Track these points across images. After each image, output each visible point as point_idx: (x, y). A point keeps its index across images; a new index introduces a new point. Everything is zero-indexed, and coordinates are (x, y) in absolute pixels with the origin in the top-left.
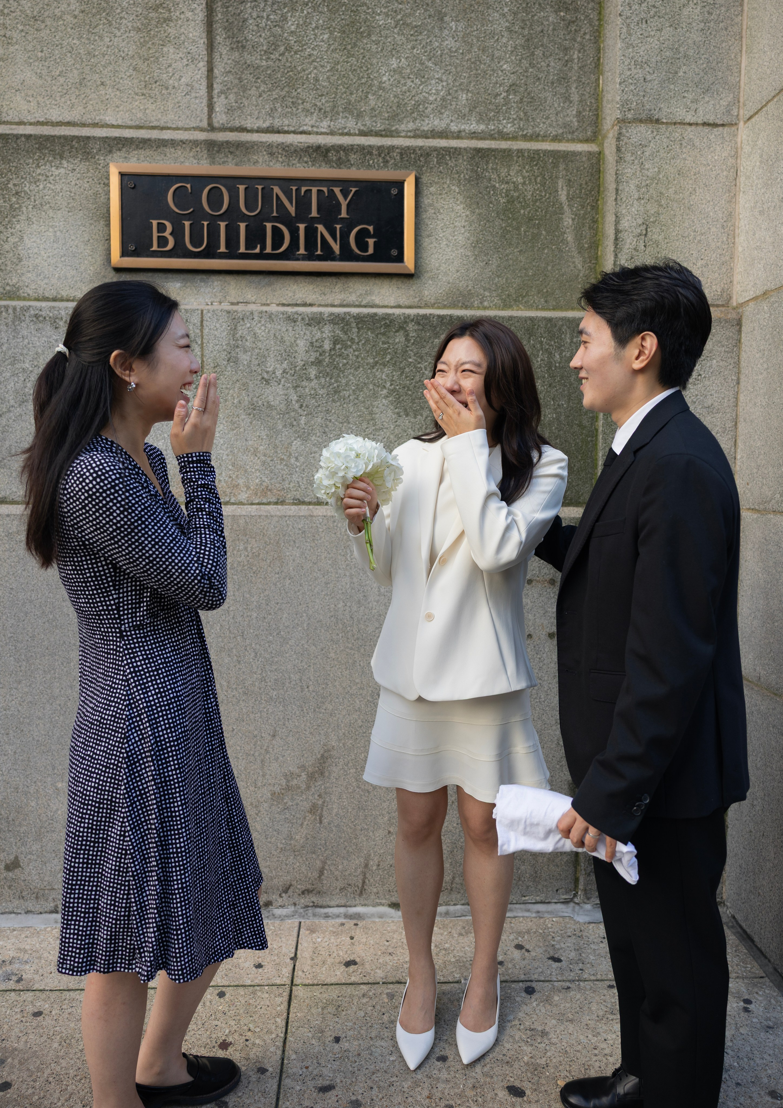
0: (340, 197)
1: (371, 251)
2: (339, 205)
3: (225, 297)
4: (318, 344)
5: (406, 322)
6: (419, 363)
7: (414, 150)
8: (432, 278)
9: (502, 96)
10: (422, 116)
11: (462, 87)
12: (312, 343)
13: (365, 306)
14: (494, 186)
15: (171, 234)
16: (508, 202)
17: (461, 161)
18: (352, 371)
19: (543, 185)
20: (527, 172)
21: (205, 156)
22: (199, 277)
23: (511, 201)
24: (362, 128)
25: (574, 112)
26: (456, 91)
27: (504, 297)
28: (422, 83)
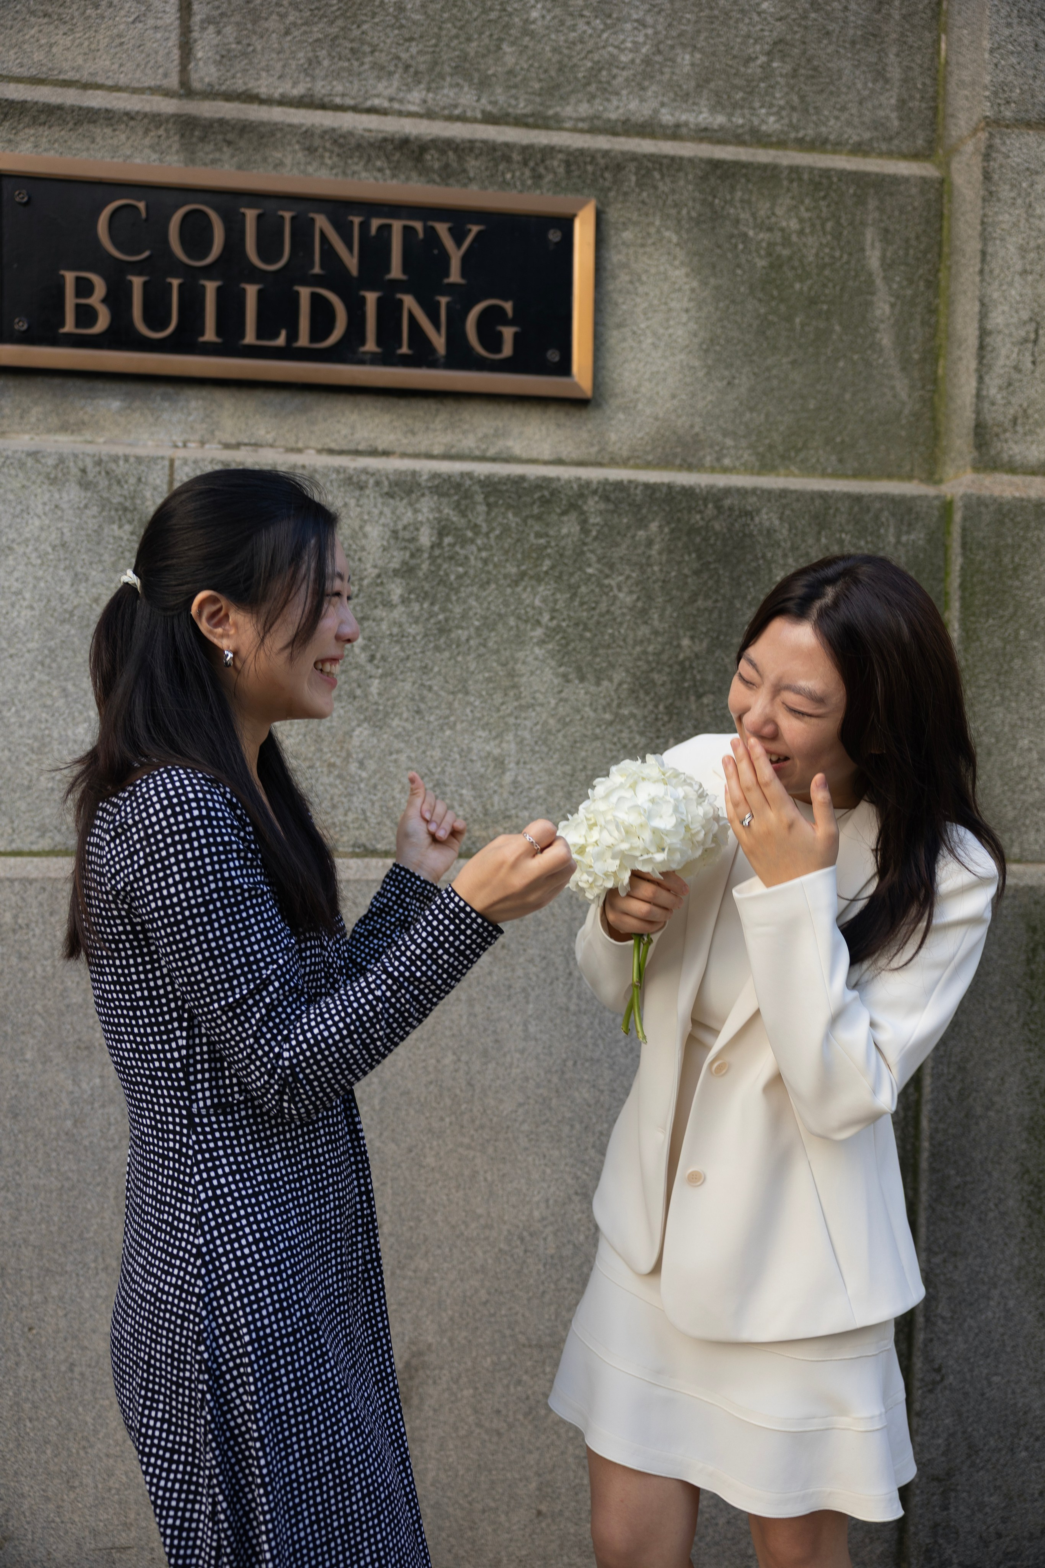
0: (448, 243)
1: (507, 350)
2: (445, 258)
3: (212, 432)
4: (407, 535)
5: (581, 495)
6: (607, 576)
7: (593, 158)
8: (625, 409)
9: (759, 62)
10: (607, 91)
11: (683, 40)
12: (395, 532)
13: (493, 460)
14: (745, 235)
15: (104, 301)
16: (772, 266)
17: (682, 183)
18: (475, 589)
19: (838, 236)
20: (807, 210)
21: (176, 147)
22: (158, 390)
23: (776, 265)
24: (489, 108)
25: (893, 101)
26: (672, 47)
27: (761, 449)
28: (607, 27)
